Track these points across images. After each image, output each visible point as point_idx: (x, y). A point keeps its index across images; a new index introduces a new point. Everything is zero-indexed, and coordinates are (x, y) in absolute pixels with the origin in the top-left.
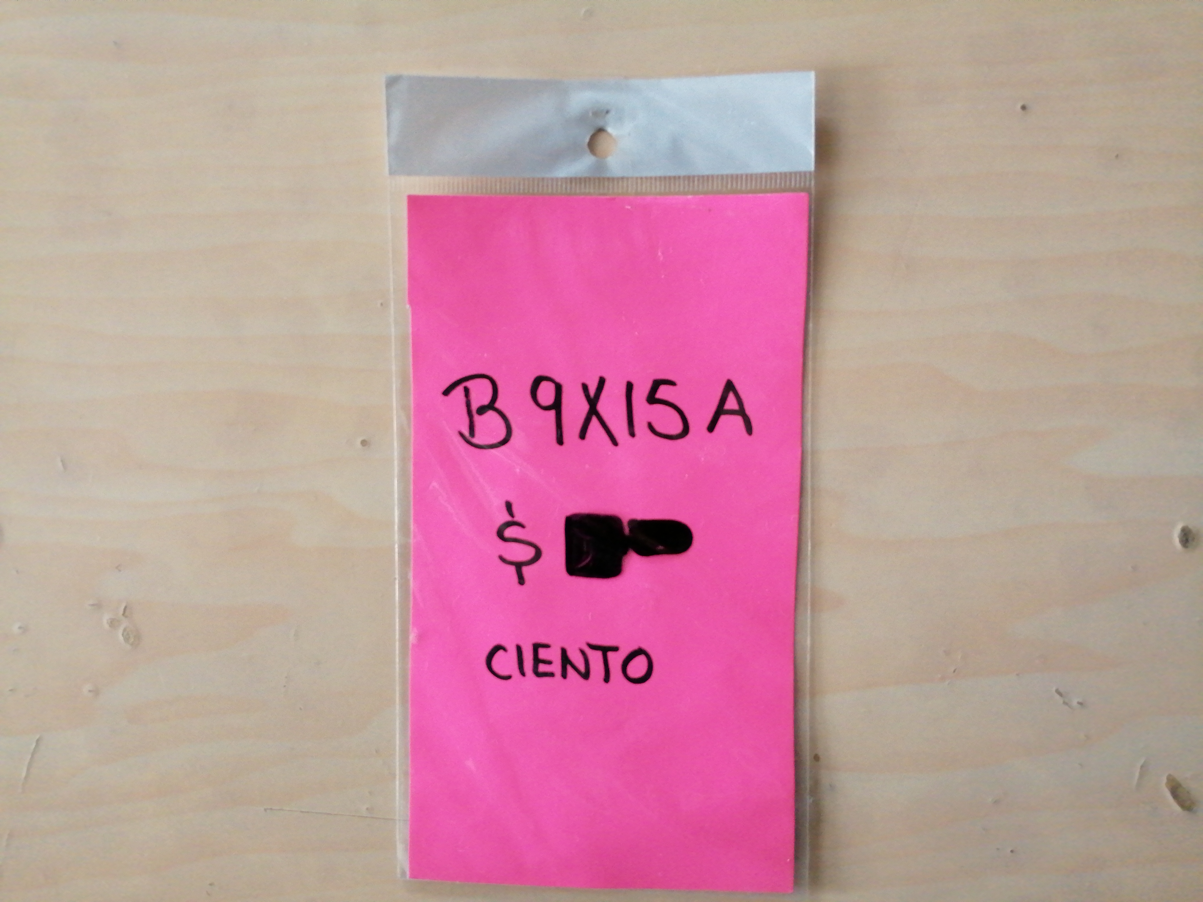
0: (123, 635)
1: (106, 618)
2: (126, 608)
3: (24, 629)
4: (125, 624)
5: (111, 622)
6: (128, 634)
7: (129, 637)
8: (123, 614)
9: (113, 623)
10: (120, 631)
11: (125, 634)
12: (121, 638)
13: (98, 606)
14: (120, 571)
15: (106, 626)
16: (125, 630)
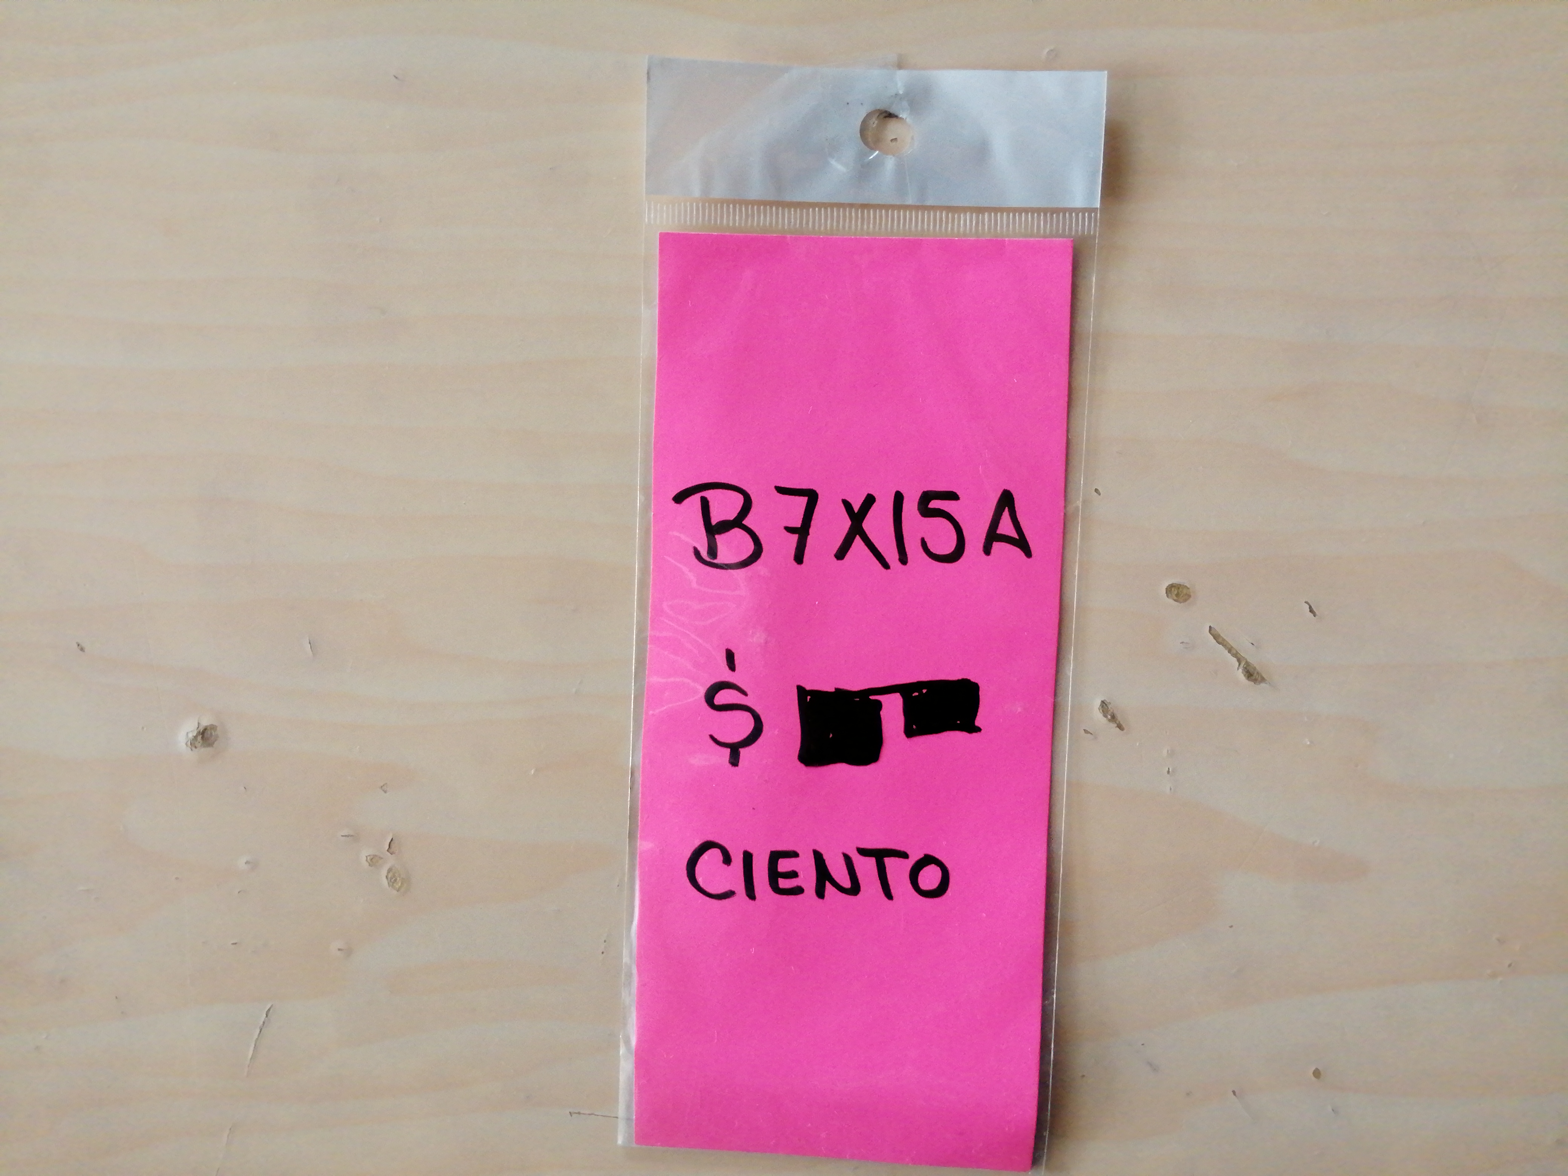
0: (387, 877)
1: (365, 853)
2: (392, 840)
3: (253, 865)
4: (391, 861)
5: (371, 860)
6: (394, 876)
7: (396, 880)
8: (388, 851)
9: (373, 861)
10: (384, 872)
11: (390, 876)
12: (385, 882)
13: (354, 837)
14: (385, 792)
15: (366, 864)
16: (389, 871)
